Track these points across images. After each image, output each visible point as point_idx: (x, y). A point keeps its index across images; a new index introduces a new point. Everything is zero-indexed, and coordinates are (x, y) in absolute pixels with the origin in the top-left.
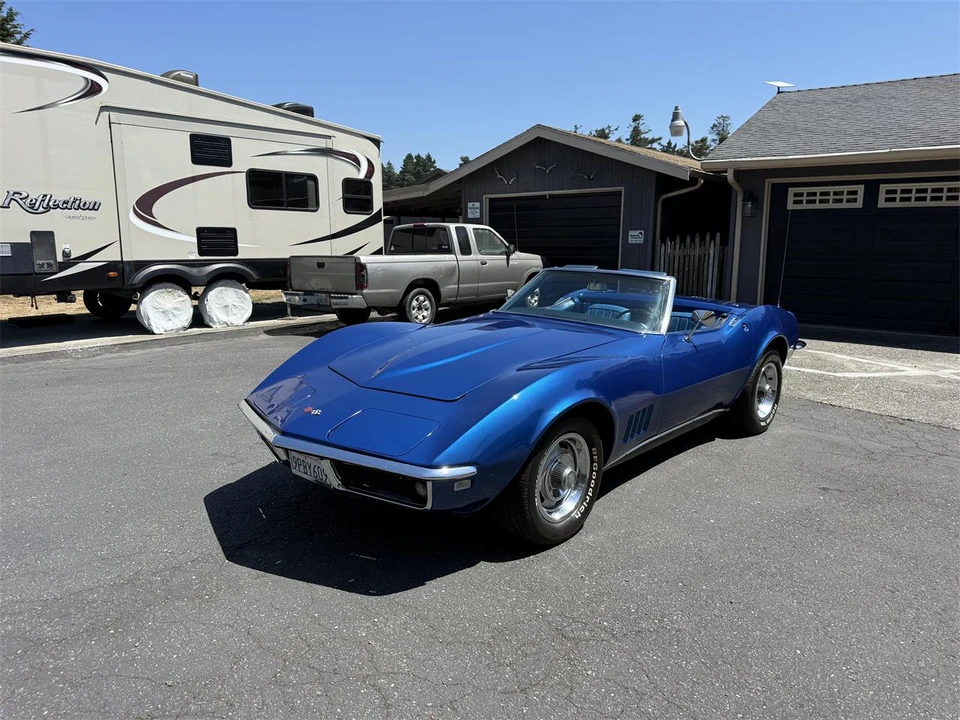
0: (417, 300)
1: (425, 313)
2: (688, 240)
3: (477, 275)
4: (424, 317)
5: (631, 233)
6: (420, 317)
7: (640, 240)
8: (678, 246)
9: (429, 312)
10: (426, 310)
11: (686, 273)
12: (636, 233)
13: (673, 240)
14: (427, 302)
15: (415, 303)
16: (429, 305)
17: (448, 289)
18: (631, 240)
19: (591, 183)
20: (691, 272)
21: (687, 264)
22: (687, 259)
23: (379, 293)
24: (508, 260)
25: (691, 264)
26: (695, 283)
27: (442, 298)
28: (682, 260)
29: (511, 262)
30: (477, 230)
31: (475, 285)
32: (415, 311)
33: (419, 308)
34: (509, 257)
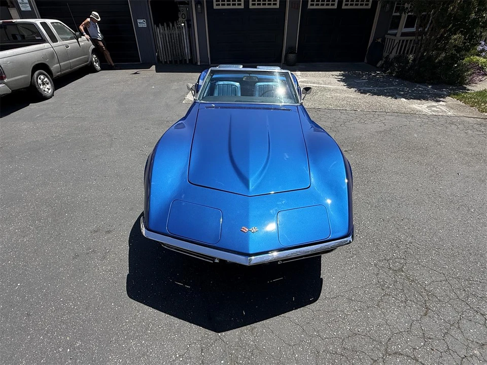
0: (40, 79)
1: (48, 86)
2: (171, 25)
3: (67, 55)
4: (49, 89)
5: (139, 21)
6: (46, 90)
7: (145, 25)
8: (166, 29)
9: (50, 85)
10: (48, 84)
11: (173, 43)
12: (142, 21)
13: (163, 25)
14: (46, 79)
15: (40, 81)
16: (48, 81)
17: (54, 67)
18: (140, 26)
20: (176, 43)
21: (173, 38)
22: (172, 36)
23: (16, 80)
24: (78, 42)
25: (175, 38)
26: (179, 48)
27: (54, 74)
28: (170, 36)
29: (81, 44)
30: (53, 23)
31: (68, 62)
32: (41, 87)
33: (43, 84)
34: (77, 40)
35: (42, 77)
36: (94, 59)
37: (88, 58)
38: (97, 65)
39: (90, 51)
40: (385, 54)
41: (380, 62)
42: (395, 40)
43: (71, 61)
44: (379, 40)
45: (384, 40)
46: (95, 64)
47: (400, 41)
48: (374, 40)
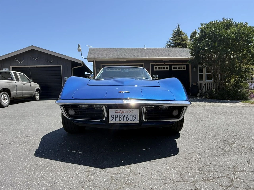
0: (3, 96)
1: (6, 101)
3: (22, 88)
4: (6, 103)
5: (65, 77)
6: (4, 102)
9: (8, 100)
10: (6, 100)
12: (67, 77)
14: (7, 97)
16: (7, 98)
17: (13, 93)
18: (65, 79)
19: (51, 64)
24: (30, 84)
27: (12, 96)
29: (31, 85)
30: (20, 74)
31: (22, 91)
32: (2, 100)
33: (4, 99)
34: (30, 83)
35: (5, 95)
36: (36, 94)
37: (33, 93)
38: (38, 97)
39: (36, 89)
40: (200, 91)
41: (198, 94)
42: (203, 83)
43: (23, 91)
44: (195, 84)
45: (197, 84)
46: (36, 96)
47: (206, 83)
48: (192, 84)
